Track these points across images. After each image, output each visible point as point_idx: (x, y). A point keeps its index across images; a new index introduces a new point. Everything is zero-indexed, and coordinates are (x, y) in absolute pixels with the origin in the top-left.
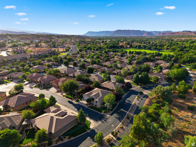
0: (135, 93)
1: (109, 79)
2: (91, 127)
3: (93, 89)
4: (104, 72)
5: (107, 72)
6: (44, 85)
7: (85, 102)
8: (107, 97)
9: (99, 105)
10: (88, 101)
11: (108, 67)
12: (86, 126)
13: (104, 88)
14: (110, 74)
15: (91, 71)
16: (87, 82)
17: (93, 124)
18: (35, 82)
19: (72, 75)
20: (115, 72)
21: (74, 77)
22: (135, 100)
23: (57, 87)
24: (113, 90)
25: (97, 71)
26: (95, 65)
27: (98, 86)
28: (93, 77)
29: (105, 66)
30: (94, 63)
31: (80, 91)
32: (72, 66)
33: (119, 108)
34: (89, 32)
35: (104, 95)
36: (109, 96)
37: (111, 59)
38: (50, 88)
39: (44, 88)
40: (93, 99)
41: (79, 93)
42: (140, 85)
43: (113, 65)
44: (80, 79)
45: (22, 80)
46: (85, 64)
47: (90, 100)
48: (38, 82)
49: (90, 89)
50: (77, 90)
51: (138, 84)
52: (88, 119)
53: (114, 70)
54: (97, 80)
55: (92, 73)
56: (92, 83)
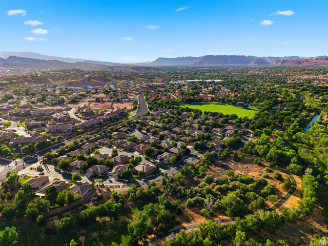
0: (192, 156)
1: (176, 145)
2: (162, 172)
3: (163, 153)
4: (173, 139)
5: (176, 139)
6: (129, 150)
7: (159, 161)
8: (171, 158)
9: (166, 163)
10: (160, 160)
11: (178, 134)
12: (159, 172)
13: (171, 153)
14: (177, 141)
15: (162, 138)
16: (159, 147)
17: (163, 171)
18: (121, 147)
19: (147, 141)
20: (182, 139)
21: (149, 143)
22: (190, 160)
23: (139, 151)
24: (176, 154)
25: (167, 138)
26: (166, 132)
27: (167, 150)
28: (164, 144)
29: (175, 133)
30: (165, 129)
31: (155, 154)
32: (145, 132)
33: (178, 164)
34: (160, 59)
35: (170, 156)
36: (173, 157)
37: (182, 123)
38: (134, 151)
39: (130, 152)
40: (163, 159)
41: (154, 156)
42: (199, 151)
43: (182, 132)
44: (154, 145)
45: (111, 146)
46: (157, 130)
47: (161, 160)
48: (124, 148)
49: (161, 153)
50: (154, 153)
51: (197, 150)
52: (160, 169)
53: (183, 137)
54: (167, 146)
55: (163, 139)
56: (163, 148)
